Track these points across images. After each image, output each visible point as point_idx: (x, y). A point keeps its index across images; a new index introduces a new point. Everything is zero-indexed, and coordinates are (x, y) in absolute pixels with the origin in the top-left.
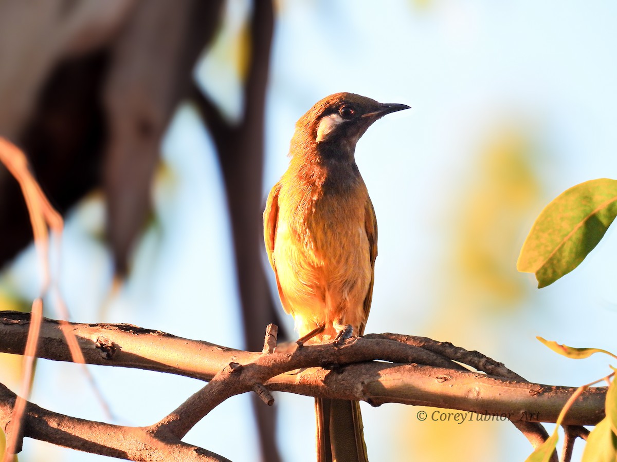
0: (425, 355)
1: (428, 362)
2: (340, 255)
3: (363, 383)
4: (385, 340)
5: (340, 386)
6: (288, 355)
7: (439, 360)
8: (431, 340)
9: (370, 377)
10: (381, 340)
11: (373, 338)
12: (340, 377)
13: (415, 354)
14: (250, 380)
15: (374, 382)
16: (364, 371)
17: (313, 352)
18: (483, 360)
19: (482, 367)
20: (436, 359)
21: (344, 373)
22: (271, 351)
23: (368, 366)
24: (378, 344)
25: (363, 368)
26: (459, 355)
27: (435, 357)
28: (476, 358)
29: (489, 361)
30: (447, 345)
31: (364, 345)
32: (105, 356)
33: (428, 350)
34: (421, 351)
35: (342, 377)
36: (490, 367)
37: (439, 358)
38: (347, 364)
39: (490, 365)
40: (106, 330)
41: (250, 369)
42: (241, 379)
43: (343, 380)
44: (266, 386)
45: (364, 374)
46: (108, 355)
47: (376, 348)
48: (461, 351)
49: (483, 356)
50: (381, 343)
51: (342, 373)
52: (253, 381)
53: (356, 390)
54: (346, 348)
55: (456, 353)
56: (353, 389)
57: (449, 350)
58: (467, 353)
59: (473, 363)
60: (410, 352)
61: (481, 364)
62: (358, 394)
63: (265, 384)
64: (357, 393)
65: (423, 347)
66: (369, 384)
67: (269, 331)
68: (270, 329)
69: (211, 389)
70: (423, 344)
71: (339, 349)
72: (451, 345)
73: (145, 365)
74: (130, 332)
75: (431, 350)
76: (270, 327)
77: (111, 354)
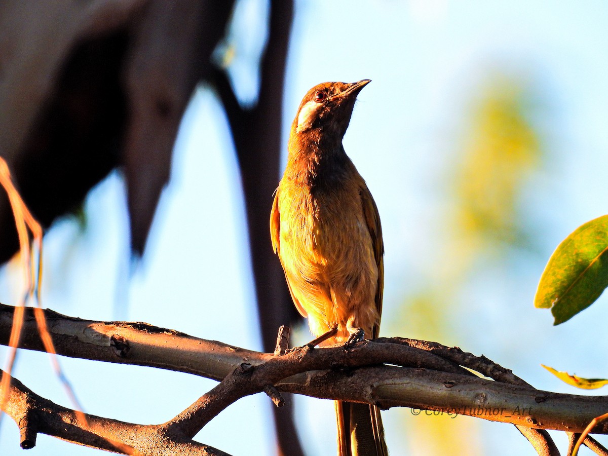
0: (433, 360)
1: (436, 367)
2: (340, 250)
3: (372, 386)
4: (395, 344)
5: (349, 389)
6: (298, 357)
7: (448, 365)
8: (440, 345)
9: (379, 380)
10: (390, 344)
11: (383, 342)
12: (349, 380)
13: (424, 359)
14: (261, 381)
15: (383, 385)
16: (373, 374)
17: (324, 355)
18: (491, 367)
19: (489, 372)
20: (444, 364)
21: (354, 376)
22: (282, 353)
23: (377, 370)
24: (387, 348)
25: (372, 372)
26: (467, 360)
27: (443, 363)
28: (484, 365)
29: (497, 367)
30: (456, 350)
31: (374, 348)
32: (119, 354)
33: (437, 355)
34: (429, 356)
35: (351, 380)
36: (497, 373)
37: (448, 363)
38: (357, 368)
39: (497, 372)
40: (121, 328)
41: (262, 370)
42: (252, 380)
43: (353, 383)
44: (277, 388)
45: (374, 377)
46: (122, 353)
47: (386, 352)
48: (470, 357)
49: (491, 362)
50: (390, 348)
51: (352, 376)
52: (264, 382)
53: (365, 393)
54: (356, 351)
55: (464, 359)
56: (362, 392)
57: (457, 356)
58: (475, 359)
59: (481, 368)
60: (419, 356)
61: (489, 370)
62: (367, 397)
63: (275, 385)
64: (366, 395)
65: (432, 351)
66: (378, 387)
67: (281, 333)
68: (282, 331)
69: (223, 389)
70: (432, 349)
71: (349, 352)
72: (459, 350)
73: (158, 363)
74: (144, 331)
75: (439, 355)
76: (282, 329)
77: (126, 352)
